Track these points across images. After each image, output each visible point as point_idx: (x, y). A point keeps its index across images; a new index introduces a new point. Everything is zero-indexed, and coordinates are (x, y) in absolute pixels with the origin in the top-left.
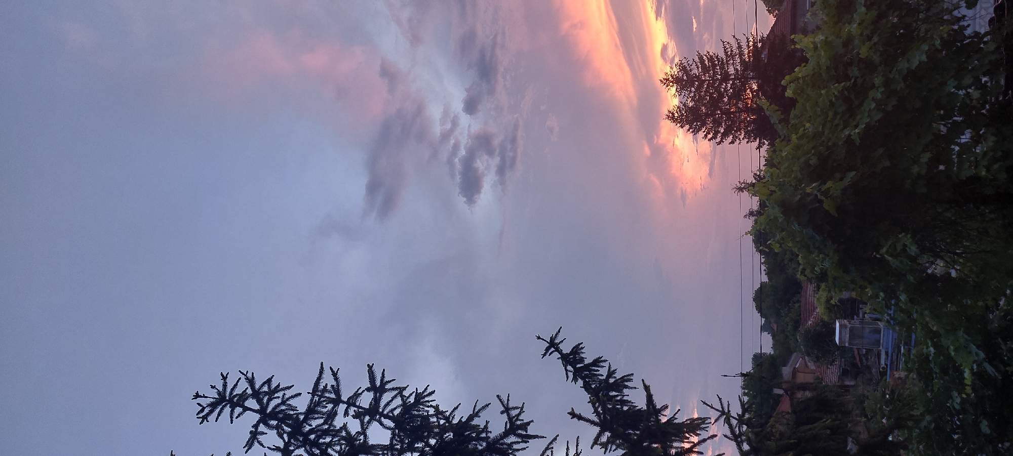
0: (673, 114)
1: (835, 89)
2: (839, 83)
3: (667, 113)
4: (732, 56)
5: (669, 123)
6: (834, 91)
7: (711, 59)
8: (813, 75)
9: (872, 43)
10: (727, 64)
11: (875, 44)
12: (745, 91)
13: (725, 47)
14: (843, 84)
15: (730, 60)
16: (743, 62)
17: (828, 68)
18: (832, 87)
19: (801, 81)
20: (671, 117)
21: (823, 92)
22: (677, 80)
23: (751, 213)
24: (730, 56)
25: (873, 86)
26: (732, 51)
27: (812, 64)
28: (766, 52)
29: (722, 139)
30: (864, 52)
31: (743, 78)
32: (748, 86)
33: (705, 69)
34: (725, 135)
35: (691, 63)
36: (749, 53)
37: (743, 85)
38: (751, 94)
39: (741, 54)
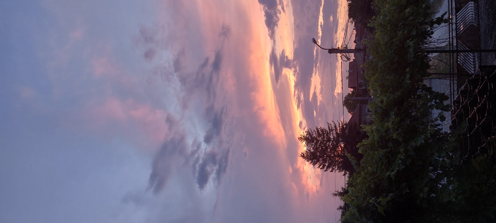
0: (304, 154)
1: (382, 152)
2: (384, 149)
3: (301, 154)
4: (332, 130)
5: (301, 158)
6: (381, 153)
7: (322, 131)
8: (371, 144)
9: (399, 132)
10: (330, 134)
11: (400, 133)
12: (338, 147)
13: (329, 126)
14: (385, 150)
15: (331, 132)
16: (337, 133)
17: (378, 141)
18: (380, 151)
19: (365, 146)
20: (303, 156)
21: (376, 152)
22: (306, 139)
23: (341, 208)
24: (331, 130)
25: (399, 152)
26: (332, 128)
27: (370, 139)
28: (347, 130)
29: (327, 169)
30: (395, 136)
31: (337, 141)
32: (340, 145)
33: (319, 135)
34: (328, 167)
35: (313, 131)
36: (340, 129)
37: (337, 144)
38: (340, 149)
39: (336, 129)
